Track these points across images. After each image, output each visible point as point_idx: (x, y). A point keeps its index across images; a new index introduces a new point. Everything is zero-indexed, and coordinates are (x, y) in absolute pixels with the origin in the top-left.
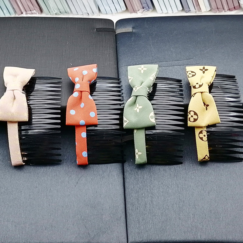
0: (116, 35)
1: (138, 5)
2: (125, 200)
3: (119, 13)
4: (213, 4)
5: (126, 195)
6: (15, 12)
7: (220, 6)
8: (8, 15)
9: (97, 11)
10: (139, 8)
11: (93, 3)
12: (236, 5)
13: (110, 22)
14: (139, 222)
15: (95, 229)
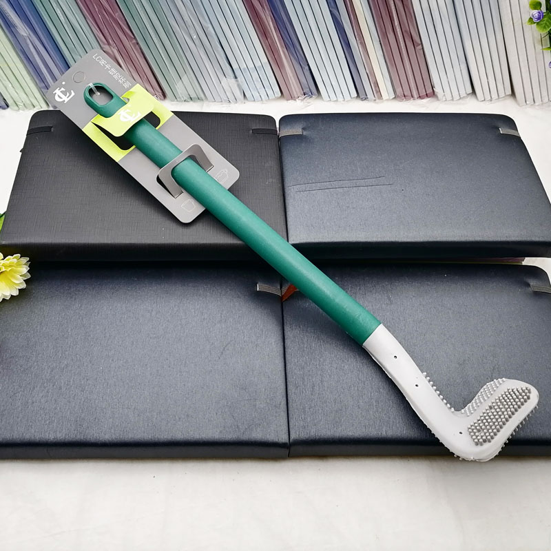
1: (297, 90)
2: (286, 379)
4: (399, 90)
5: (288, 371)
7: (407, 93)
10: (299, 94)
11: (237, 88)
12: (429, 90)
14: (304, 412)
15: (247, 420)
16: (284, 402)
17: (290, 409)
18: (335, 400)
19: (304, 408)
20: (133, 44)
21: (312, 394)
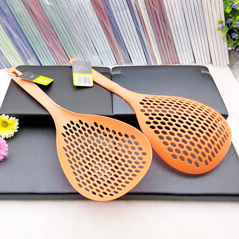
0: (111, 76)
1: (123, 61)
3: (113, 65)
4: (164, 61)
6: (57, 64)
7: (168, 62)
8: (53, 65)
9: (101, 64)
10: (124, 63)
11: (99, 60)
12: (177, 61)
13: (109, 69)
20: (58, 42)
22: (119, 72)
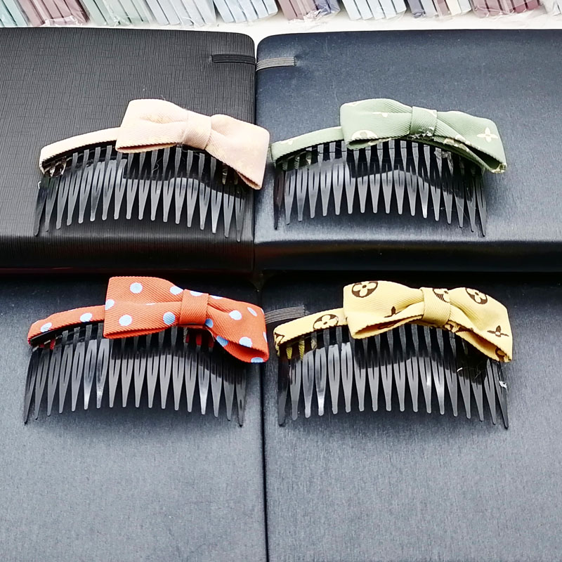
2: (264, 467)
10: (308, 9)
14: (295, 521)
15: (193, 538)
16: (260, 506)
17: (270, 516)
18: (350, 500)
19: (294, 515)
21: (308, 491)
22: (286, 59)
